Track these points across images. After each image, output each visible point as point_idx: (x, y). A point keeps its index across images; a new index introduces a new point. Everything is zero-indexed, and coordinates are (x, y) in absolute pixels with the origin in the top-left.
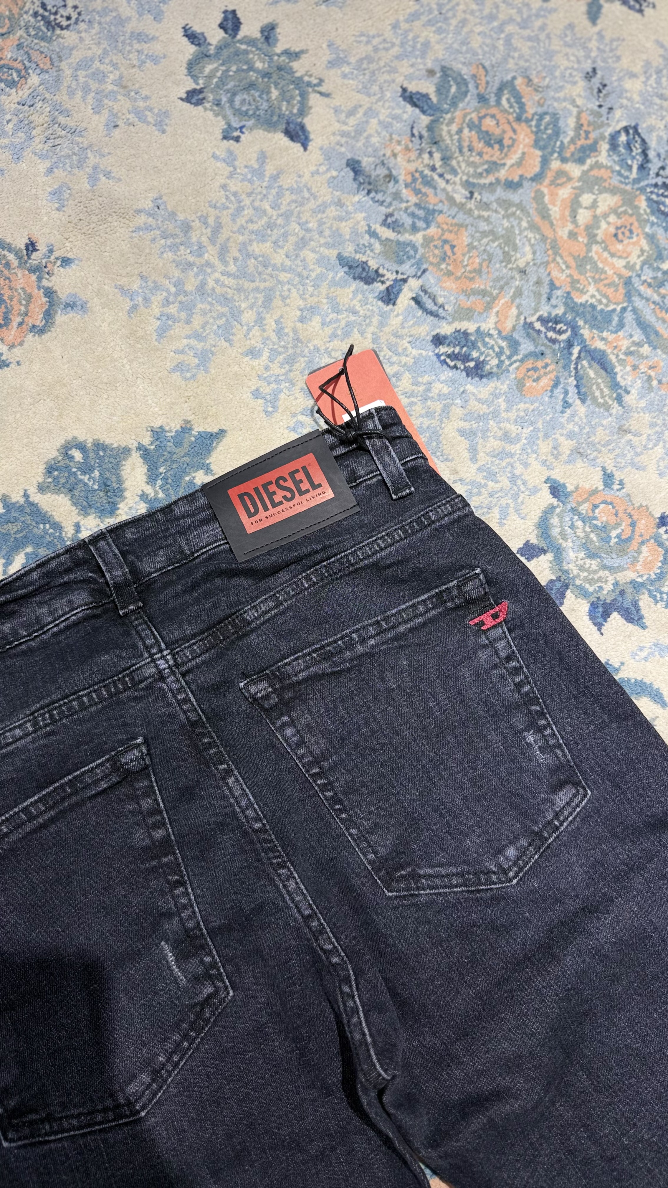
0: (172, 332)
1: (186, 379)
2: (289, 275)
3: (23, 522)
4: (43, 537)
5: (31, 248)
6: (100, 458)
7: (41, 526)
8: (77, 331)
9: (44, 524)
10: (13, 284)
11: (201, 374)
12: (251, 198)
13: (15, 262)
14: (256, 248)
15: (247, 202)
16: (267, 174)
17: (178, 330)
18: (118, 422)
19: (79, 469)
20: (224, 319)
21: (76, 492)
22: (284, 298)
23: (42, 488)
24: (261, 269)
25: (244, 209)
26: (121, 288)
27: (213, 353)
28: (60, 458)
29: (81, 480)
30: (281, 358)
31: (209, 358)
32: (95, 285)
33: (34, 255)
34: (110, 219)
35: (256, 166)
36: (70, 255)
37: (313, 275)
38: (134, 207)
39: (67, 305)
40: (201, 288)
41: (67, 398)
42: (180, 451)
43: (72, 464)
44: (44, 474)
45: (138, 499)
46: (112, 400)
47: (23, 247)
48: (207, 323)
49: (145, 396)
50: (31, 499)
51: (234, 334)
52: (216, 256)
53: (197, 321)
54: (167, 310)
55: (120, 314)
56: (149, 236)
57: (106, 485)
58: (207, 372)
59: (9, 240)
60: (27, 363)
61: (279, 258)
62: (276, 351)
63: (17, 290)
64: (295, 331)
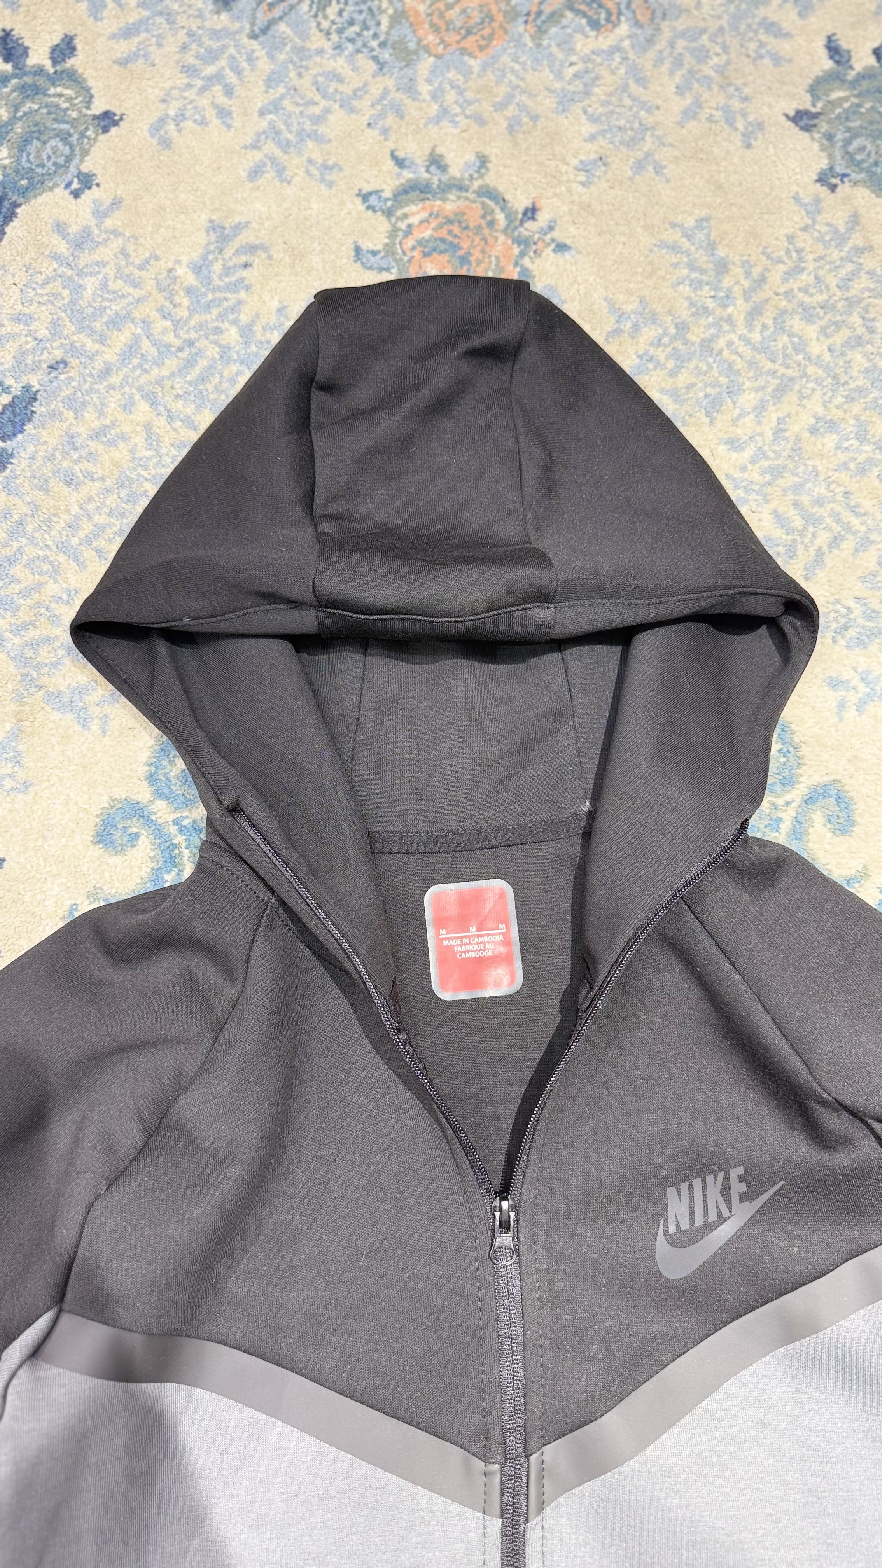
2: (821, 373)
5: (529, 214)
12: (817, 264)
13: (502, 224)
14: (796, 323)
15: (811, 266)
16: (850, 244)
20: (718, 390)
22: (802, 397)
24: (790, 351)
25: (802, 272)
26: (611, 304)
30: (765, 464)
32: (583, 287)
33: (529, 225)
35: (841, 229)
36: (568, 242)
37: (853, 385)
38: (672, 220)
40: (707, 345)
47: (521, 210)
48: (693, 385)
51: (720, 412)
52: (743, 314)
53: (683, 379)
54: (652, 351)
56: (673, 258)
59: (507, 196)
61: (818, 348)
62: (764, 453)
63: (490, 256)
64: (798, 439)
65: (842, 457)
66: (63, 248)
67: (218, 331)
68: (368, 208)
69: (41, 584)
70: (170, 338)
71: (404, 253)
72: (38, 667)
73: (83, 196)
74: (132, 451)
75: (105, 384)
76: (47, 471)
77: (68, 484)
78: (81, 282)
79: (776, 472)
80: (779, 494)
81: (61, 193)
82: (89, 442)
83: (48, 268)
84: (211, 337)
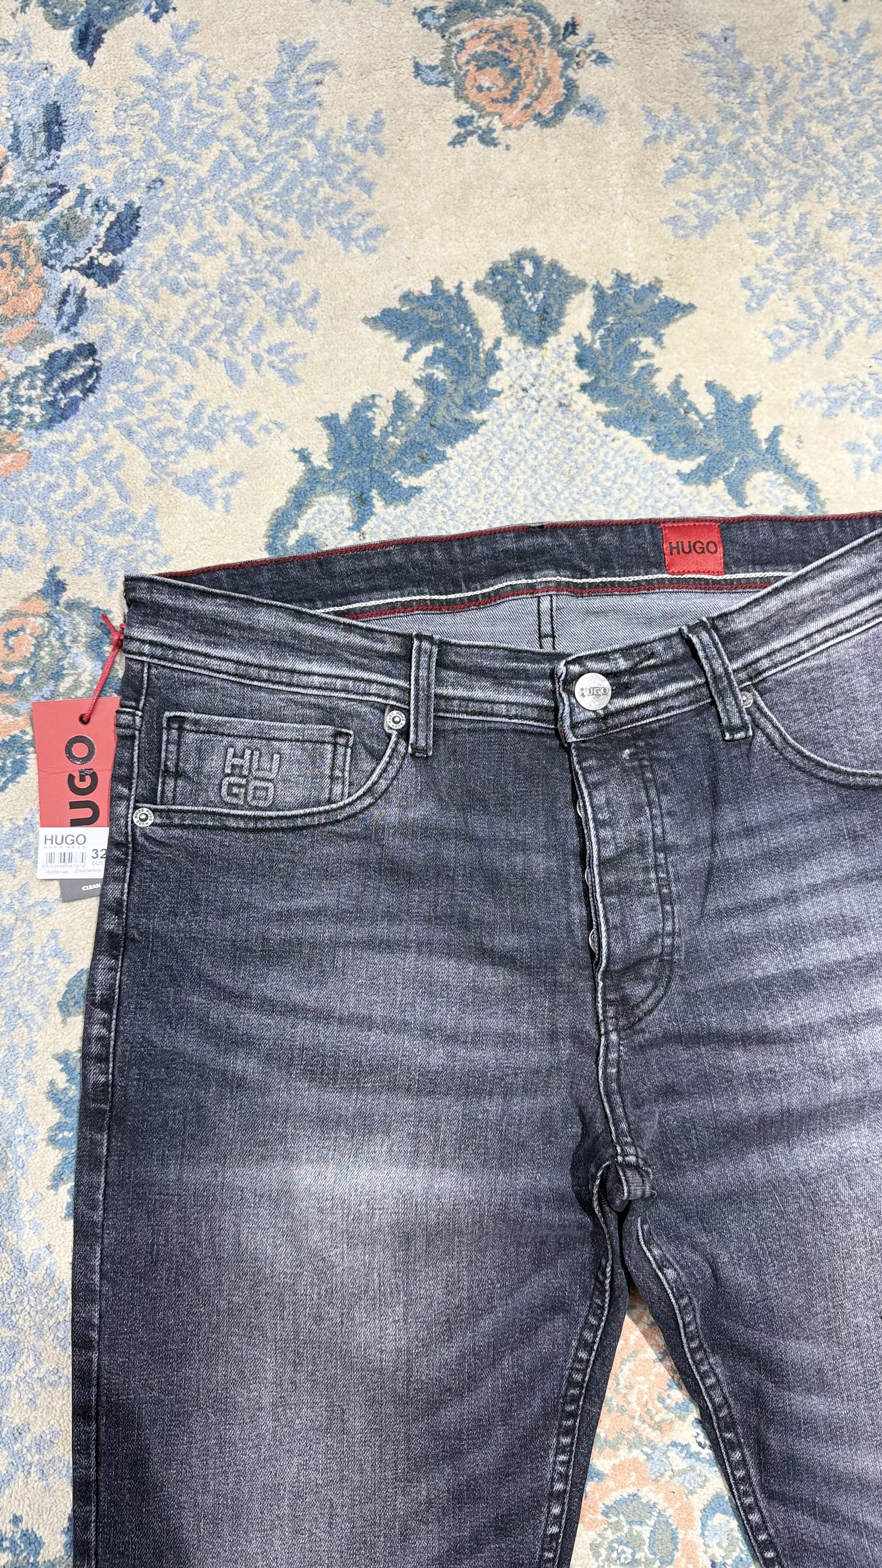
0: (683, 180)
1: (676, 236)
2: (837, 171)
3: (445, 314)
4: (458, 337)
5: (570, 29)
6: (551, 281)
7: (462, 326)
8: (583, 138)
9: (466, 325)
10: (536, 61)
11: (694, 238)
12: (832, 70)
13: (547, 37)
14: (814, 127)
15: (826, 72)
16: (862, 50)
17: (691, 181)
18: (585, 251)
19: (524, 283)
20: (746, 189)
21: (512, 306)
22: (821, 194)
23: (478, 287)
24: (809, 152)
25: (818, 79)
26: (649, 112)
27: (717, 221)
28: (510, 264)
29: (522, 296)
30: (789, 256)
31: (711, 225)
32: (622, 96)
33: (571, 38)
34: (668, 31)
35: (853, 36)
36: (609, 54)
37: (865, 182)
38: (700, 29)
39: (584, 107)
40: (734, 148)
41: (543, 205)
42: (639, 309)
43: (519, 275)
44: (487, 274)
45: (572, 339)
46: (589, 225)
47: (562, 24)
48: (724, 186)
49: (625, 236)
50: (463, 294)
51: (749, 210)
52: (766, 118)
53: (715, 180)
54: (687, 154)
55: (636, 139)
56: (703, 67)
57: (545, 312)
58: (702, 237)
59: (550, 11)
60: (516, 152)
61: (834, 148)
62: (787, 246)
63: (537, 68)
64: (818, 234)
65: (855, 249)
66: (148, 71)
67: (297, 145)
68: (424, 25)
69: (161, 384)
70: (253, 153)
71: (460, 68)
72: (166, 455)
73: (161, 20)
74: (230, 259)
75: (201, 198)
76: (155, 280)
77: (175, 291)
78: (168, 103)
79: (799, 263)
80: (802, 283)
81: (141, 18)
82: (191, 253)
83: (136, 90)
84: (291, 152)
